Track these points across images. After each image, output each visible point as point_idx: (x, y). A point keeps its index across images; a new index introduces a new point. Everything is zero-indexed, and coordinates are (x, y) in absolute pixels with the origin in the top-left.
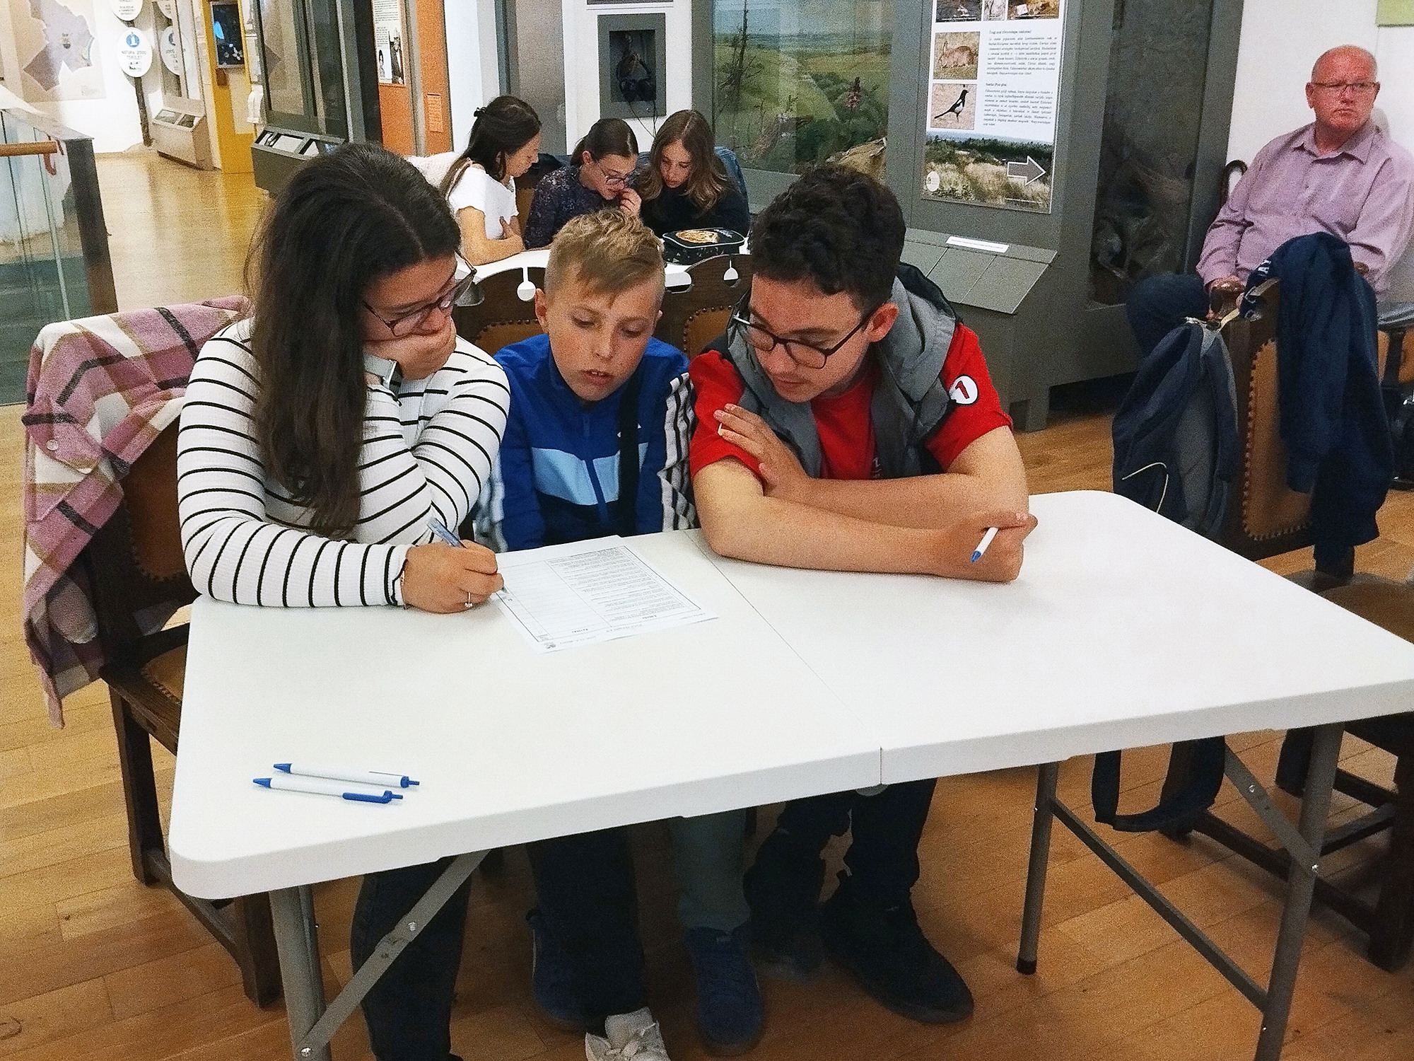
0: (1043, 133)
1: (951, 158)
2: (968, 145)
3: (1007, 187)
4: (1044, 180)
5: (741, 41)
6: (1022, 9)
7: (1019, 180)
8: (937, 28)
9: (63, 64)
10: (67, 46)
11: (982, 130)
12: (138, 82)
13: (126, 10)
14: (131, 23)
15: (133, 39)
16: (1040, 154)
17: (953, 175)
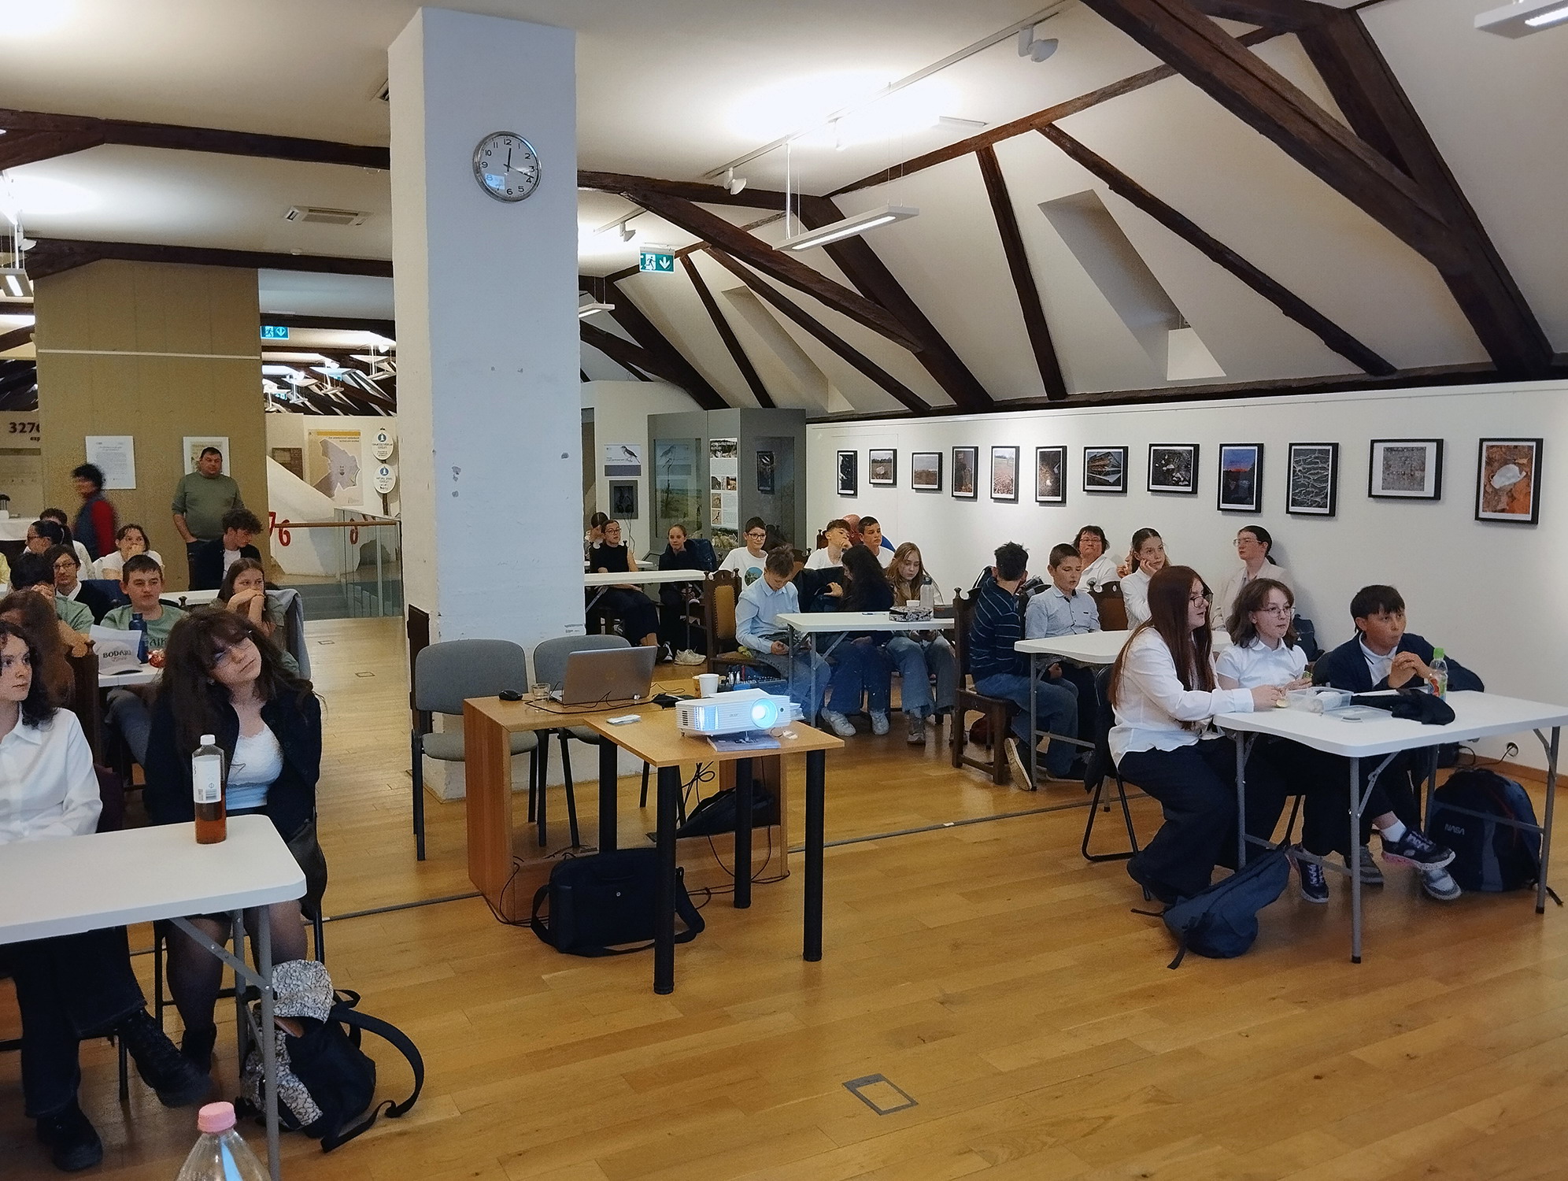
0: (735, 526)
1: (717, 534)
2: (720, 530)
3: (729, 543)
4: (737, 541)
5: (668, 491)
6: (729, 487)
7: (732, 541)
8: (712, 491)
9: (339, 484)
10: (342, 474)
11: (724, 525)
12: (384, 497)
13: (382, 454)
14: (384, 461)
15: (384, 472)
16: (735, 532)
17: (717, 540)
